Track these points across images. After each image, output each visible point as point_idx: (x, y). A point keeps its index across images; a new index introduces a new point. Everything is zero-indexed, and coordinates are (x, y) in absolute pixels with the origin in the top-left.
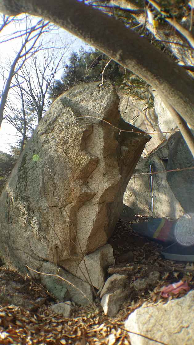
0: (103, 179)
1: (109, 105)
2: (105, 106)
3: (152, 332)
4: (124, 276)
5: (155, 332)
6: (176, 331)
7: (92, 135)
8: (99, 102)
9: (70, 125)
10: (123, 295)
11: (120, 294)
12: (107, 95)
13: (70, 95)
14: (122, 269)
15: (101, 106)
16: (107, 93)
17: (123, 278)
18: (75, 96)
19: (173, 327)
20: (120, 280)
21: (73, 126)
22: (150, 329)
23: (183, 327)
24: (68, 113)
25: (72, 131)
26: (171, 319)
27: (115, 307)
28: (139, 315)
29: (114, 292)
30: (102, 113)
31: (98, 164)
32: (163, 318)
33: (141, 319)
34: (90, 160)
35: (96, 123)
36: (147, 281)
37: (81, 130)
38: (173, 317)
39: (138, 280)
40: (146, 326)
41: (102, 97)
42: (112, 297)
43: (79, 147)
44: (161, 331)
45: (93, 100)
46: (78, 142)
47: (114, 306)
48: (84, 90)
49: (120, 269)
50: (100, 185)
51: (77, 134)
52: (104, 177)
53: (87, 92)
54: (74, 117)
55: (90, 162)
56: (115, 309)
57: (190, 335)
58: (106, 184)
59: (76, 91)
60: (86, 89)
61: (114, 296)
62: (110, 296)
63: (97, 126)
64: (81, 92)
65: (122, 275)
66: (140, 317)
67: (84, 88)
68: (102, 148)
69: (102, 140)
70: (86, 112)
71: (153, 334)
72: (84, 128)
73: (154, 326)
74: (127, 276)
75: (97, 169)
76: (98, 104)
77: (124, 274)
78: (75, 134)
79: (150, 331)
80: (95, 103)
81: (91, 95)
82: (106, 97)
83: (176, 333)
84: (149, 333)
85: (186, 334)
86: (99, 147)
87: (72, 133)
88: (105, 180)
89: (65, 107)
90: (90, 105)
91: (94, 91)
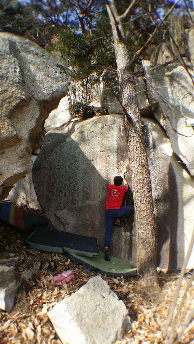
0: (17, 161)
1: (58, 92)
2: (54, 90)
3: (81, 315)
4: (12, 267)
5: (83, 313)
6: (94, 309)
7: (24, 107)
8: (51, 81)
9: (7, 78)
10: (16, 287)
11: (14, 287)
12: (63, 82)
13: (22, 45)
14: (8, 260)
15: (51, 87)
16: (63, 80)
17: (11, 269)
18: (29, 52)
19: (92, 307)
20: (8, 271)
21: (11, 82)
22: (79, 313)
23: (97, 305)
24: (12, 63)
25: (6, 88)
26: (89, 301)
27: (10, 301)
28: (68, 304)
29: (9, 286)
30: (48, 94)
31: (18, 143)
32: (84, 302)
33: (70, 306)
34: (15, 135)
35: (36, 99)
36: (32, 271)
37: (19, 95)
38: (89, 300)
39: (25, 270)
40: (75, 311)
41: (56, 80)
42: (7, 291)
43: (8, 113)
44: (86, 312)
45: (45, 74)
46: (8, 106)
47: (9, 299)
48: (43, 56)
49: (6, 260)
50: (11, 166)
51: (12, 96)
52: (19, 160)
53: (44, 61)
54: (17, 74)
55: (13, 137)
56: (11, 303)
57: (102, 310)
58: (19, 169)
59: (32, 49)
60: (44, 57)
61: (9, 290)
62: (6, 291)
63: (35, 102)
64: (37, 54)
65: (10, 267)
66: (69, 305)
67: (43, 54)
68: (30, 128)
69: (34, 121)
70: (31, 78)
71: (82, 316)
72: (23, 95)
73: (80, 310)
74: (15, 268)
75: (14, 147)
76: (48, 82)
77: (12, 266)
78: (9, 94)
79: (79, 314)
80: (46, 79)
81: (46, 67)
82: (60, 83)
83: (95, 310)
84: (79, 315)
85: (100, 309)
86: (27, 126)
87: (6, 90)
88: (19, 164)
89: (11, 53)
90: (40, 76)
91: (52, 67)
